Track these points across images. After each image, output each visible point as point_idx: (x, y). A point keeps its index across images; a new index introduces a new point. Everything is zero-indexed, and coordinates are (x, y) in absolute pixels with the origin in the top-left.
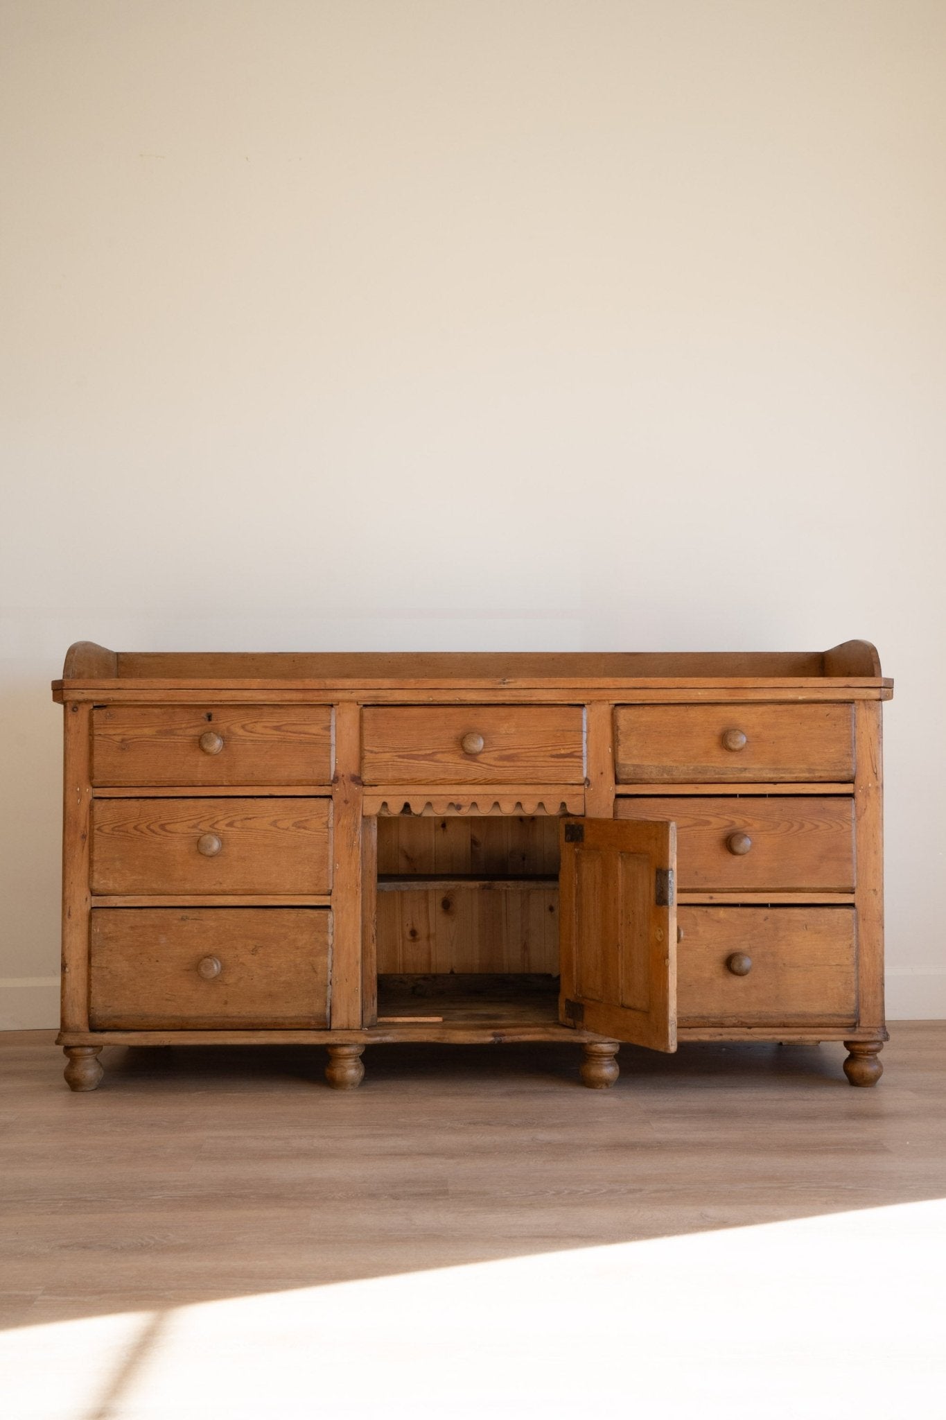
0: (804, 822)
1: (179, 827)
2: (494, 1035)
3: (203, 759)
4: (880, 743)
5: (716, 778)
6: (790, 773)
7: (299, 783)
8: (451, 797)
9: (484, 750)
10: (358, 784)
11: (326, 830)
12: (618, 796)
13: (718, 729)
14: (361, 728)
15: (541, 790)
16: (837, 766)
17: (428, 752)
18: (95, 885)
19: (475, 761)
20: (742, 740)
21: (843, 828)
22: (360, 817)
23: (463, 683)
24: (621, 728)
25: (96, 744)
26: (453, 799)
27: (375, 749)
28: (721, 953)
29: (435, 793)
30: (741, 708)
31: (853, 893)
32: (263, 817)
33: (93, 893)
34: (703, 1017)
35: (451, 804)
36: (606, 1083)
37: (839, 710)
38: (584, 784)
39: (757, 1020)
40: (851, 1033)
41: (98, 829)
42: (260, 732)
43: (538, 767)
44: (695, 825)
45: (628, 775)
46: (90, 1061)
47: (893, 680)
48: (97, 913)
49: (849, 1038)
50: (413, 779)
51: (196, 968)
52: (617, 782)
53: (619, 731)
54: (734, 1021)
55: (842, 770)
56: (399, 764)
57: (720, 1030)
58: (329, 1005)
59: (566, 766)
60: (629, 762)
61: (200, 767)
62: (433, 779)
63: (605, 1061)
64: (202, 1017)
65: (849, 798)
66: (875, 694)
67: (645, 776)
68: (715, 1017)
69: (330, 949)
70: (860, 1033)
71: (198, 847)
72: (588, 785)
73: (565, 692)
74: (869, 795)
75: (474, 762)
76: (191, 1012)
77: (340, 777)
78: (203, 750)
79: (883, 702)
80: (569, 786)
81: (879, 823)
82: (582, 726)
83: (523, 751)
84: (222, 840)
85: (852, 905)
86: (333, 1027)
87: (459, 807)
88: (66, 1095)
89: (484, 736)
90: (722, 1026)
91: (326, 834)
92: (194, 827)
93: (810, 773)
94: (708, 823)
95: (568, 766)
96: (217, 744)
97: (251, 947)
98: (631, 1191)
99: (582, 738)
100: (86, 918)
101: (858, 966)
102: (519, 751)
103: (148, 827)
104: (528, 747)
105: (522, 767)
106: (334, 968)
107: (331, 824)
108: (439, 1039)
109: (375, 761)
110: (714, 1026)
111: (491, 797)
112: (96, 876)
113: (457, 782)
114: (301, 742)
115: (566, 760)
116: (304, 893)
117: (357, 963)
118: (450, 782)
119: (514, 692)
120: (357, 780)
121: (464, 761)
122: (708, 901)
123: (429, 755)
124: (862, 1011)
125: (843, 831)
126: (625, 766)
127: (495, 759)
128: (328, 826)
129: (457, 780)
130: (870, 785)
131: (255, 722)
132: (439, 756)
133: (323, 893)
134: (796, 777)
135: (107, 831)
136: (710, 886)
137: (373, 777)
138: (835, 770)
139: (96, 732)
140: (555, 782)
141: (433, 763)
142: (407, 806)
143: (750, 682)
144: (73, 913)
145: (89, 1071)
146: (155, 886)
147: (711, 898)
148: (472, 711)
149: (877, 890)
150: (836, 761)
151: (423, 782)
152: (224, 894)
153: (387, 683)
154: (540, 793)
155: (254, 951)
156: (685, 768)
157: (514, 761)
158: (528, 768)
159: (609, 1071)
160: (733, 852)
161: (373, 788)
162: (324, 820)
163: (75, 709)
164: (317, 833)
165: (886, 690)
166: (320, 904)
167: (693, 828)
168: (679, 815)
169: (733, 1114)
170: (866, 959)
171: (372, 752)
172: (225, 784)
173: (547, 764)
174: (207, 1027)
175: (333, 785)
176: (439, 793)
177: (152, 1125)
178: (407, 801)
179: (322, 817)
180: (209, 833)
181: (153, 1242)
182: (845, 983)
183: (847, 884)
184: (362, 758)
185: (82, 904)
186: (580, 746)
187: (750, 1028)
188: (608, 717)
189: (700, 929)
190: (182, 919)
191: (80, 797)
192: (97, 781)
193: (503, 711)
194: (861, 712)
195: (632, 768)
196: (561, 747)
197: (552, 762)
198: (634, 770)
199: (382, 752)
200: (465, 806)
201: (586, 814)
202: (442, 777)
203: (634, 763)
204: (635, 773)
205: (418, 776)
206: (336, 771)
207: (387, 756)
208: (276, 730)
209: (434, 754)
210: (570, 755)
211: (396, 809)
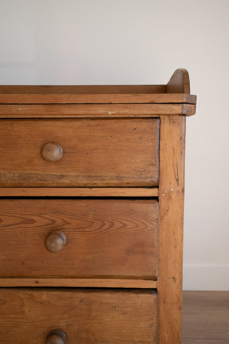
0: (114, 221)
4: (182, 153)
5: (38, 184)
6: (102, 180)
13: (36, 141)
16: (142, 174)
21: (147, 227)
30: (59, 123)
31: (156, 280)
37: (145, 125)
44: (21, 223)
47: (196, 96)
55: (146, 178)
65: (154, 201)
66: (177, 109)
74: (171, 198)
85: (155, 290)
93: (118, 180)
94: (33, 221)
122: (34, 285)
125: (148, 229)
130: (172, 190)
134: (107, 183)
138: (140, 178)
147: (37, 282)
149: (176, 278)
150: (142, 170)
156: (12, 175)
165: (188, 105)
167: (19, 226)
168: (9, 215)
183: (151, 274)
189: (26, 309)
194: (166, 126)
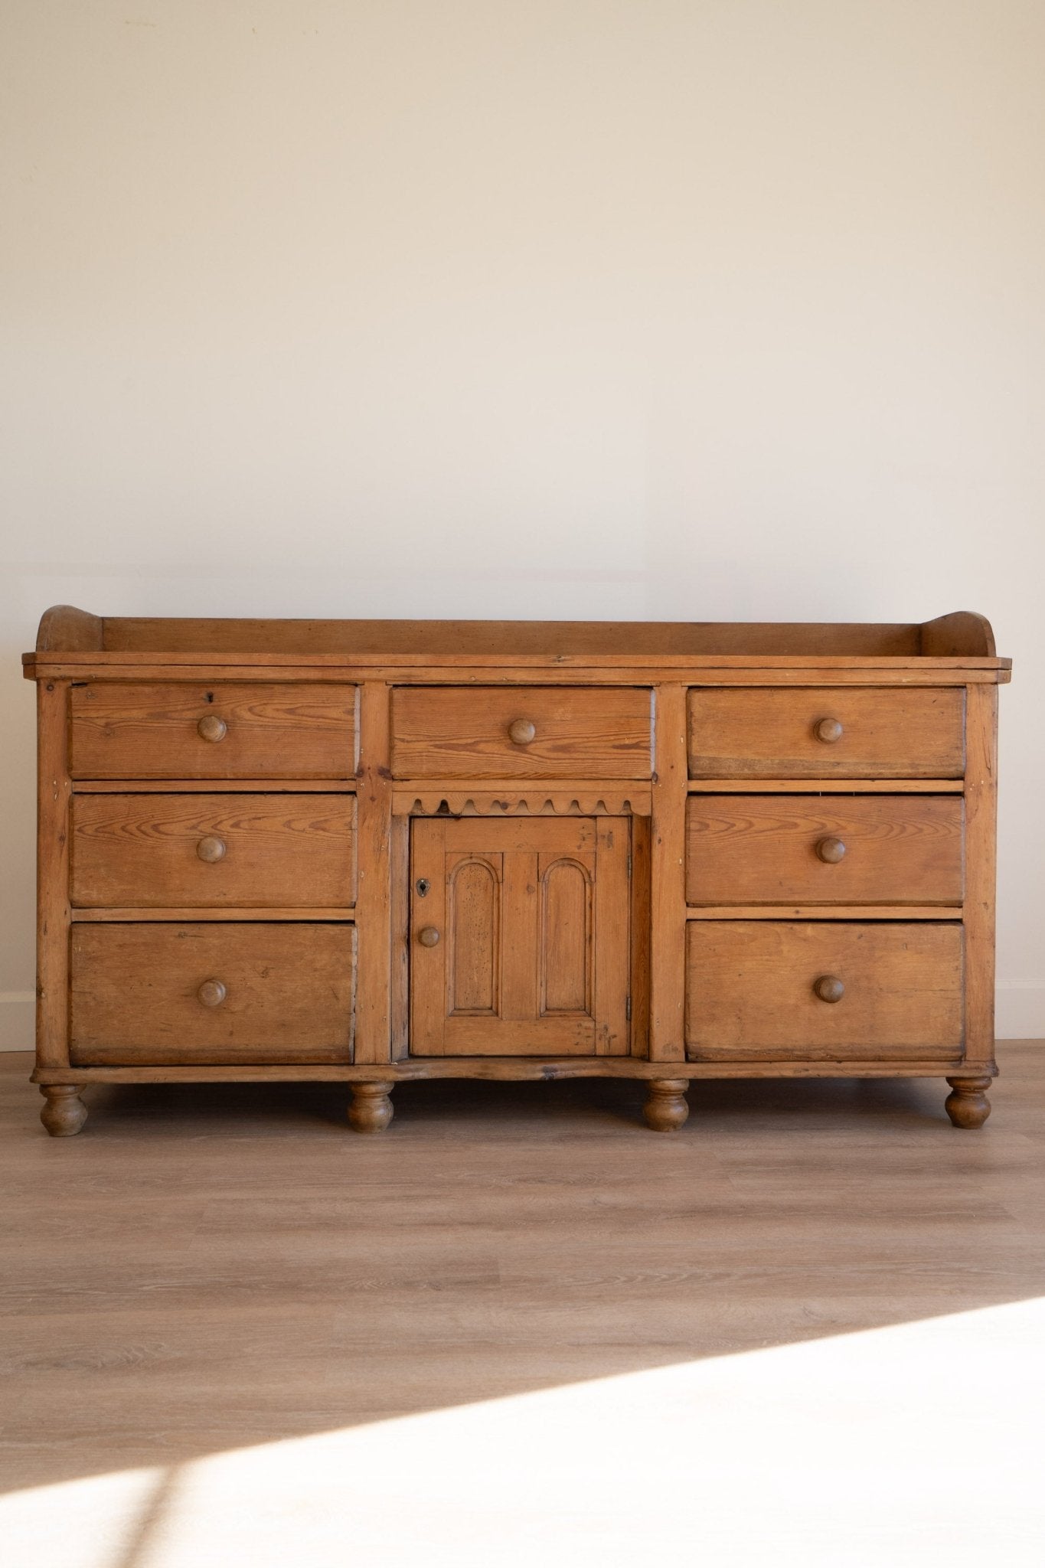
0: (906, 825)
1: (177, 829)
2: (545, 1070)
3: (202, 747)
4: (995, 733)
5: (804, 774)
6: (891, 768)
7: (318, 778)
8: (497, 793)
9: (535, 739)
10: (386, 778)
11: (350, 832)
12: (691, 794)
13: (808, 717)
14: (390, 712)
15: (601, 786)
16: (943, 761)
17: (470, 741)
18: (76, 896)
19: (526, 752)
20: (837, 731)
21: (950, 832)
22: (389, 818)
23: (511, 660)
24: (695, 714)
25: (75, 728)
26: (499, 797)
27: (407, 738)
28: (807, 976)
29: (478, 789)
30: (835, 693)
31: (961, 907)
32: (275, 817)
33: (74, 905)
34: (786, 1050)
35: (497, 802)
36: (673, 1125)
37: (948, 696)
38: (651, 780)
39: (850, 1054)
40: (956, 1068)
41: (78, 830)
42: (271, 716)
43: (600, 759)
44: (779, 828)
45: (702, 769)
46: (72, 1101)
47: (1011, 660)
48: (78, 929)
49: (952, 1073)
50: (451, 773)
51: (196, 992)
52: (690, 777)
53: (693, 718)
54: (822, 1054)
55: (950, 765)
56: (435, 755)
57: (806, 1065)
58: (352, 1036)
59: (630, 759)
60: (704, 754)
61: (199, 759)
62: (475, 772)
63: (673, 1100)
64: (203, 1051)
65: (959, 797)
66: (991, 676)
67: (723, 771)
68: (800, 1050)
69: (354, 971)
70: (966, 1068)
71: (198, 850)
72: (656, 781)
73: (631, 672)
74: (981, 794)
75: (523, 753)
76: (190, 1044)
77: (366, 770)
78: (203, 737)
79: (999, 685)
80: (633, 782)
81: (992, 826)
82: (649, 711)
83: (580, 740)
84: (227, 846)
85: (959, 921)
86: (357, 1062)
87: (505, 806)
88: (42, 1141)
89: (535, 722)
90: (808, 1059)
91: (349, 837)
92: (194, 827)
93: (912, 768)
94: (796, 825)
95: (634, 759)
96: (219, 730)
97: (261, 969)
98: (717, 1277)
99: (650, 726)
100: (65, 935)
101: (965, 991)
102: (576, 740)
103: (138, 828)
104: (588, 736)
105: (581, 759)
106: (359, 993)
107: (355, 825)
108: (480, 1074)
109: (408, 751)
110: (799, 1059)
111: (543, 794)
112: (77, 885)
113: (503, 776)
114: (318, 728)
115: (631, 751)
116: (324, 905)
117: (386, 986)
118: (495, 777)
119: (571, 672)
120: (386, 773)
121: (511, 752)
122: (794, 916)
123: (470, 744)
124: (969, 1043)
125: (952, 835)
126: (699, 758)
127: (549, 750)
128: (351, 827)
129: (503, 774)
130: (982, 782)
131: (265, 704)
132: (482, 747)
133: (347, 906)
134: (897, 773)
135: (90, 832)
136: (797, 898)
137: (405, 770)
138: (943, 766)
139: (75, 715)
140: (618, 777)
141: (475, 754)
142: (444, 804)
143: (847, 661)
144: (50, 929)
145: (72, 1113)
146: (147, 897)
147: (797, 912)
148: (519, 694)
149: (989, 902)
150: (943, 755)
151: (463, 777)
152: (229, 906)
153: (421, 659)
154: (600, 790)
155: (265, 974)
156: (769, 762)
157: (569, 752)
158: (585, 761)
159: (676, 1111)
160: (824, 860)
161: (405, 783)
162: (349, 819)
163: (50, 687)
164: (338, 836)
165: (1003, 671)
166: (342, 919)
167: (776, 832)
168: (762, 816)
169: (822, 1166)
170: (974, 983)
171: (403, 740)
172: (229, 777)
173: (608, 756)
174: (209, 1062)
175: (358, 779)
176: (482, 789)
177: (144, 1183)
178: (445, 798)
179: (344, 817)
180: (211, 835)
181: (140, 1355)
182: (951, 1011)
183: (955, 897)
184: (391, 748)
185: (60, 918)
186: (647, 735)
187: (840, 1062)
188: (682, 703)
189: (785, 948)
190: (180, 936)
191: (58, 792)
192: (77, 772)
193: (558, 694)
194: (974, 698)
195: (708, 762)
196: (625, 736)
197: (614, 753)
198: (710, 764)
199: (415, 741)
200: (511, 805)
201: (654, 815)
202: (486, 771)
203: (711, 756)
204: (710, 767)
205: (457, 769)
206: (360, 763)
207: (421, 746)
208: (290, 713)
209: (476, 743)
210: (636, 746)
211: (431, 807)
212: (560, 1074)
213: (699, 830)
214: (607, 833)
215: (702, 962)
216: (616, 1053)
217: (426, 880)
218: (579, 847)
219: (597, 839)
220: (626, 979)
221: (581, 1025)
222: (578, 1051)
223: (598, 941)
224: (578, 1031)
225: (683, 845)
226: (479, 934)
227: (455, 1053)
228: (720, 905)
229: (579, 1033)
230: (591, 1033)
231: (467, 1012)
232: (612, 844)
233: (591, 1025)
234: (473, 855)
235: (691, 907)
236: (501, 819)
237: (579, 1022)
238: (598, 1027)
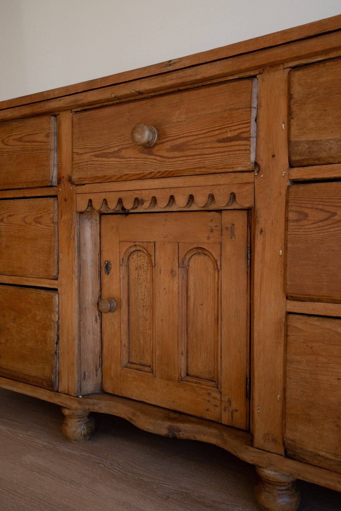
2: (170, 429)
8: (136, 192)
9: (158, 142)
10: (72, 184)
11: (52, 225)
12: (296, 182)
15: (211, 180)
17: (116, 149)
19: (152, 154)
22: (75, 214)
26: (137, 195)
27: (80, 151)
29: (124, 189)
32: (18, 214)
35: (136, 200)
42: (11, 144)
43: (206, 154)
45: (304, 154)
50: (105, 176)
52: (293, 165)
53: (294, 100)
56: (95, 163)
59: (232, 151)
60: (303, 139)
62: (119, 175)
67: (323, 154)
72: (258, 171)
77: (61, 179)
80: (238, 174)
82: (252, 101)
86: (59, 390)
87: (143, 202)
91: (52, 228)
95: (235, 151)
99: (250, 115)
102: (189, 139)
104: (197, 133)
105: (191, 156)
108: (130, 419)
109: (80, 161)
111: (167, 190)
113: (138, 177)
115: (233, 143)
118: (133, 178)
119: (180, 74)
120: (71, 180)
121: (142, 155)
123: (116, 152)
126: (298, 143)
127: (168, 150)
128: (53, 221)
131: (9, 136)
132: (123, 153)
133: (53, 278)
137: (78, 177)
140: (223, 170)
141: (118, 160)
148: (147, 104)
151: (113, 179)
154: (211, 184)
157: (183, 150)
158: (196, 157)
161: (83, 186)
162: (52, 215)
164: (47, 228)
166: (50, 287)
171: (79, 154)
173: (214, 151)
175: (58, 185)
176: (127, 189)
178: (105, 197)
179: (49, 214)
186: (248, 125)
188: (283, 86)
195: (307, 146)
196: (228, 129)
197: (219, 147)
198: (309, 148)
199: (84, 153)
200: (147, 201)
201: (256, 206)
202: (126, 173)
203: (310, 139)
204: (310, 152)
205: (109, 173)
206: (59, 174)
207: (86, 157)
208: (19, 141)
209: (120, 150)
210: (237, 138)
211: (113, 206)
212: (183, 435)
213: (297, 221)
214: (229, 226)
215: (298, 358)
216: (238, 426)
217: (108, 262)
218: (208, 238)
219: (222, 231)
220: (245, 361)
221: (210, 394)
222: (208, 416)
223: (223, 323)
224: (208, 399)
225: (283, 236)
226: (143, 306)
227: (127, 396)
228: (319, 301)
229: (209, 401)
230: (218, 403)
231: (135, 366)
232: (234, 235)
233: (218, 396)
234: (136, 244)
235: (291, 300)
236: (153, 214)
237: (209, 391)
238: (223, 399)
